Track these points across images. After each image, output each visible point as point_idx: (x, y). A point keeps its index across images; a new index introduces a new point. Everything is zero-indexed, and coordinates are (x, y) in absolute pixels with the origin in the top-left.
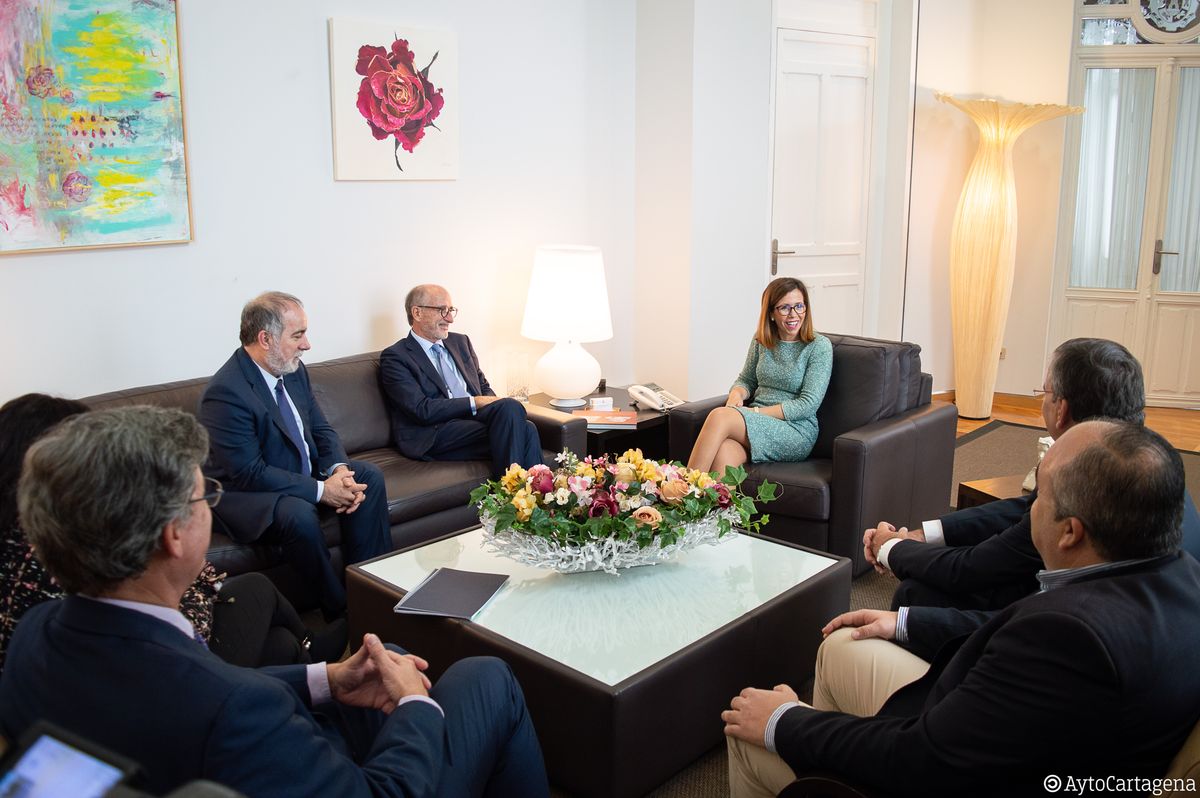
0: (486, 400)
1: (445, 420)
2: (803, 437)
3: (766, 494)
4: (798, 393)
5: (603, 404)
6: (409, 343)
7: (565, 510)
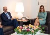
0: (12, 19)
1: (8, 21)
2: (44, 22)
3: (43, 28)
4: (44, 17)
5: (24, 19)
6: (4, 13)
7: (24, 31)
